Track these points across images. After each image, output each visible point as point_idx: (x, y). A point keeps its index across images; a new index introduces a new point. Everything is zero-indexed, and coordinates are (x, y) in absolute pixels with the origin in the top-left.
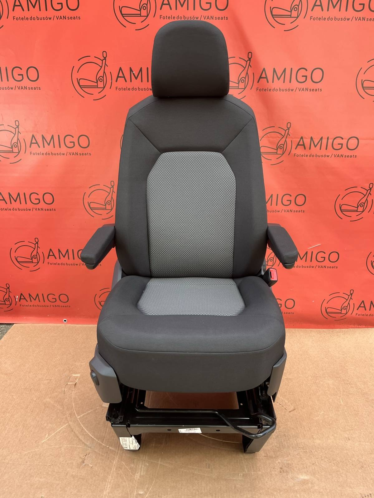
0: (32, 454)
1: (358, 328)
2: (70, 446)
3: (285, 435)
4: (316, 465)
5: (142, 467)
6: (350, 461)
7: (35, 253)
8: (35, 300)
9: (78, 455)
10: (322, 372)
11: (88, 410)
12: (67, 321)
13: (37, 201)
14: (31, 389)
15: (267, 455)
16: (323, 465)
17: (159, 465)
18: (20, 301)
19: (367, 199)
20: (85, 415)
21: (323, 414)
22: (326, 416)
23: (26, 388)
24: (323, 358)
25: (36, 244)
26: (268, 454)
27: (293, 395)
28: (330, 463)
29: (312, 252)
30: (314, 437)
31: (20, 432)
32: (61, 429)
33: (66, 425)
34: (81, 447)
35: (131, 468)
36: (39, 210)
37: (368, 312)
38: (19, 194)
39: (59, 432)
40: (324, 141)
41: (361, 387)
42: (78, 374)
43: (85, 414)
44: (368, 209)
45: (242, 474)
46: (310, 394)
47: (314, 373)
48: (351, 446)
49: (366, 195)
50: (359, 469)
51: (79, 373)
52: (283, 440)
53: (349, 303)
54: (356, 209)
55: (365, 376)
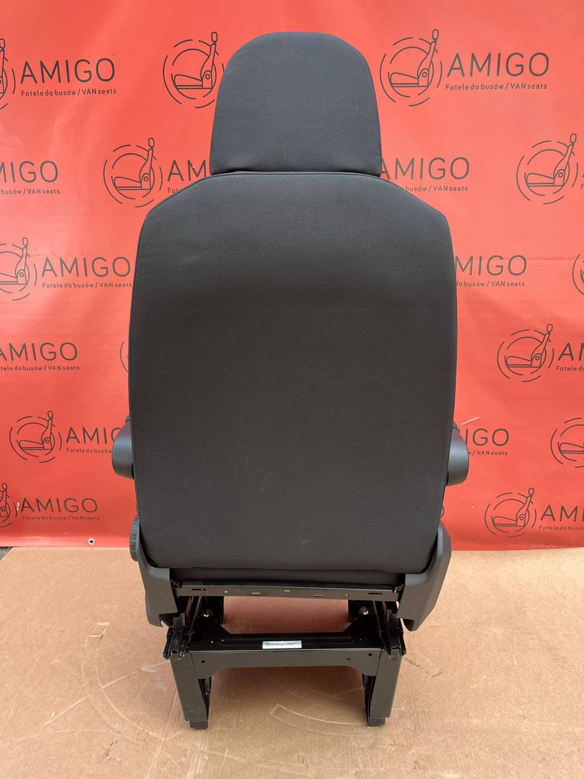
0: (28, 743)
1: (545, 548)
2: (88, 730)
3: (424, 711)
4: (471, 757)
5: (198, 762)
6: (525, 750)
7: (47, 434)
8: (46, 509)
9: (100, 744)
10: (486, 615)
11: (118, 677)
12: (94, 543)
13: (52, 356)
14: (32, 645)
15: (395, 742)
16: (482, 758)
17: (225, 758)
18: (22, 511)
19: (544, 348)
20: (113, 684)
21: (485, 679)
22: (490, 683)
23: (25, 643)
24: (488, 595)
25: (50, 421)
26: (396, 740)
27: (440, 651)
28: (494, 754)
29: (467, 430)
30: (470, 714)
31: (11, 710)
32: (75, 706)
33: (84, 698)
34: (105, 731)
35: (180, 763)
36: (54, 369)
37: (558, 524)
38: (24, 346)
39: (72, 709)
40: (476, 263)
41: (546, 639)
42: (106, 622)
43: (113, 682)
44: (547, 363)
45: (354, 772)
46: (466, 650)
47: (473, 618)
48: (527, 728)
49: (543, 341)
50: (539, 763)
51: (108, 621)
52: (420, 720)
53: (528, 510)
54: (530, 363)
55: (553, 622)
